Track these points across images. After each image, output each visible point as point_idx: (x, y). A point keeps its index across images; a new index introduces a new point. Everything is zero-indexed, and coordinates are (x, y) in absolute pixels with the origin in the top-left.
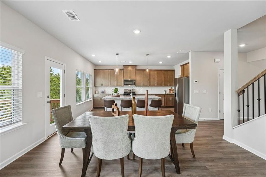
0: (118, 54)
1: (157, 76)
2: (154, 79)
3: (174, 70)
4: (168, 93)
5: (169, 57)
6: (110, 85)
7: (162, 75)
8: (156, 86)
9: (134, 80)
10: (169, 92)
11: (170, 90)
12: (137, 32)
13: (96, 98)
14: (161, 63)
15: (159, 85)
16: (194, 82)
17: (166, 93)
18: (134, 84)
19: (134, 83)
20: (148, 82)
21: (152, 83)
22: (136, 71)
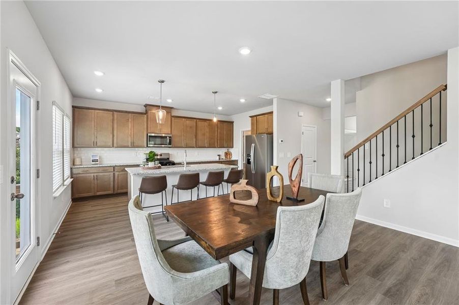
0: (163, 82)
1: (208, 130)
2: (204, 135)
3: (233, 122)
4: (222, 159)
5: (243, 101)
6: (115, 145)
7: (216, 129)
8: (208, 148)
9: (169, 135)
10: (224, 158)
11: (226, 154)
12: (245, 52)
13: (80, 175)
14: (220, 108)
15: (211, 146)
16: (280, 142)
17: (220, 159)
18: (170, 143)
19: (170, 141)
20: (194, 140)
21: (200, 144)
22: (173, 118)
